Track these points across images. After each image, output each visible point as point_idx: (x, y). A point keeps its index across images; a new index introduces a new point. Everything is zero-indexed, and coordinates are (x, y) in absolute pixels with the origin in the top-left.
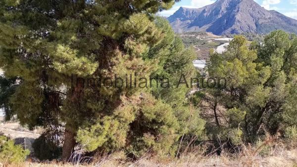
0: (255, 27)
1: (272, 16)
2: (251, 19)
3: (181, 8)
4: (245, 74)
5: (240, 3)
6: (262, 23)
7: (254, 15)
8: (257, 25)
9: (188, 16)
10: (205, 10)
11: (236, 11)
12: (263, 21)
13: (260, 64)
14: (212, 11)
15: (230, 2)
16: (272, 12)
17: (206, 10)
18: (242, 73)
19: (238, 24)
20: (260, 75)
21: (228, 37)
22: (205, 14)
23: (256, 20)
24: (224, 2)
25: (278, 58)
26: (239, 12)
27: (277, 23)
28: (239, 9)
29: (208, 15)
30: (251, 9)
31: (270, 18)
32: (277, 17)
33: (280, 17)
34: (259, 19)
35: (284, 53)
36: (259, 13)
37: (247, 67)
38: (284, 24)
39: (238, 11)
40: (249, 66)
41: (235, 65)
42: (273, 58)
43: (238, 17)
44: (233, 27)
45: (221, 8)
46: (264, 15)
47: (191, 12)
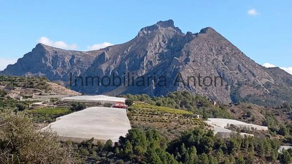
1: (272, 81)
3: (39, 46)
5: (193, 42)
6: (249, 96)
7: (227, 73)
9: (58, 71)
10: (103, 54)
11: (181, 59)
12: (251, 91)
14: (123, 60)
15: (170, 41)
17: (107, 56)
22: (104, 67)
23: (232, 86)
24: (155, 40)
26: (191, 63)
28: (188, 55)
29: (112, 67)
30: (220, 58)
31: (268, 85)
32: (284, 85)
34: (239, 84)
36: (240, 70)
39: (187, 61)
45: (146, 54)
46: (253, 75)
47: (67, 60)
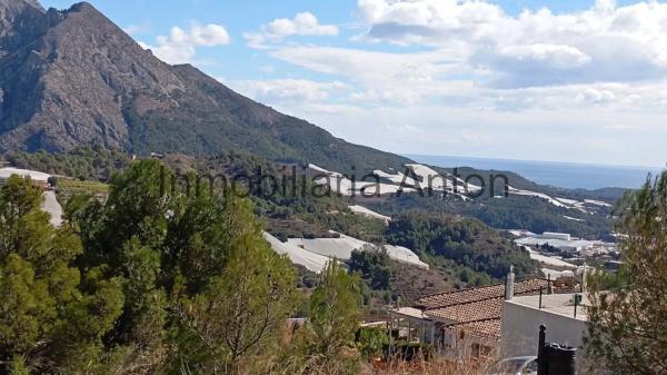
0: (122, 128)
1: (182, 88)
2: (106, 93)
4: (43, 306)
5: (60, 26)
6: (150, 112)
7: (116, 76)
8: (129, 121)
11: (43, 54)
12: (154, 104)
13: (93, 274)
16: (185, 71)
18: (31, 304)
19: (55, 109)
20: (93, 309)
21: (13, 164)
23: (124, 98)
25: (145, 249)
26: (59, 60)
27: (204, 115)
28: (54, 48)
30: (104, 52)
31: (176, 94)
32: (200, 93)
33: (211, 92)
34: (135, 94)
35: (165, 231)
36: (135, 71)
37: (50, 284)
38: (228, 119)
39: (53, 57)
40: (56, 279)
41: (7, 274)
42: (133, 248)
43: (53, 81)
44: (35, 123)
46: (155, 78)
